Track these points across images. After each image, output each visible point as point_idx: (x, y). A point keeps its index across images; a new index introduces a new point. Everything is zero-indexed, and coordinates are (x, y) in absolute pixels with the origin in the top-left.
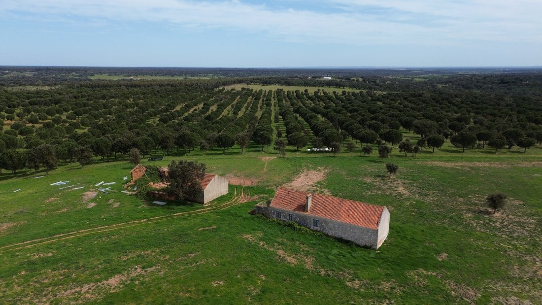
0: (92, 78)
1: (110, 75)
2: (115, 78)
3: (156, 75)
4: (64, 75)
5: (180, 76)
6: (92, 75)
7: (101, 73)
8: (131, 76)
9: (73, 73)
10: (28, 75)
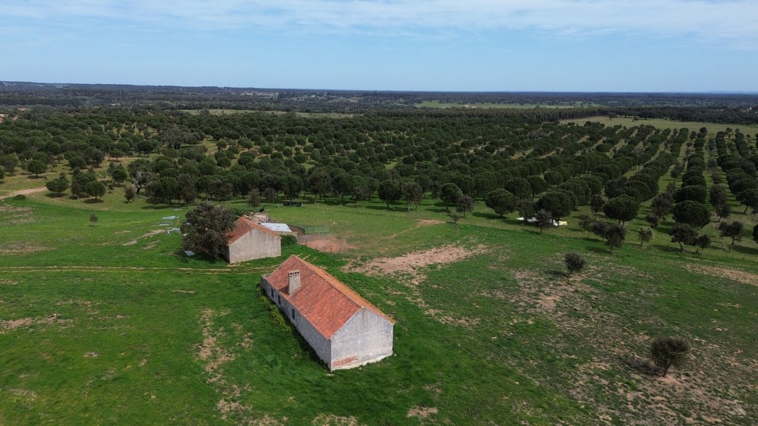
0: (418, 106)
1: (440, 102)
2: (444, 106)
3: (499, 103)
4: (389, 101)
5: (532, 104)
6: (420, 102)
7: (431, 100)
8: (466, 103)
9: (401, 100)
10: (353, 100)
